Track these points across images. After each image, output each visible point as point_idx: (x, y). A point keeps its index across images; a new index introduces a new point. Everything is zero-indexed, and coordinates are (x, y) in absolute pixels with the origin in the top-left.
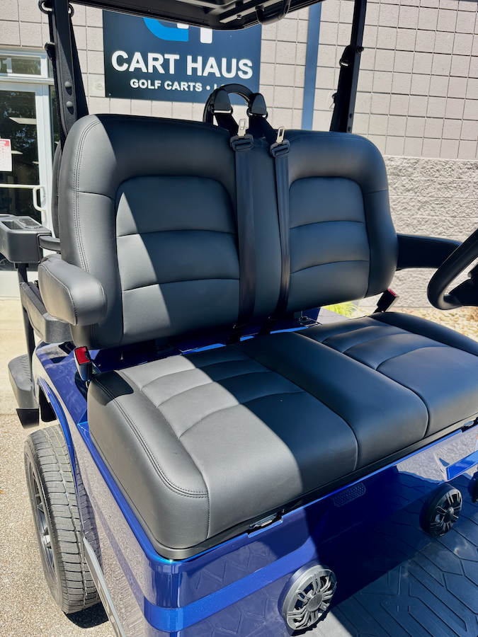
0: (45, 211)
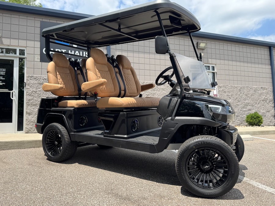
0: (14, 100)
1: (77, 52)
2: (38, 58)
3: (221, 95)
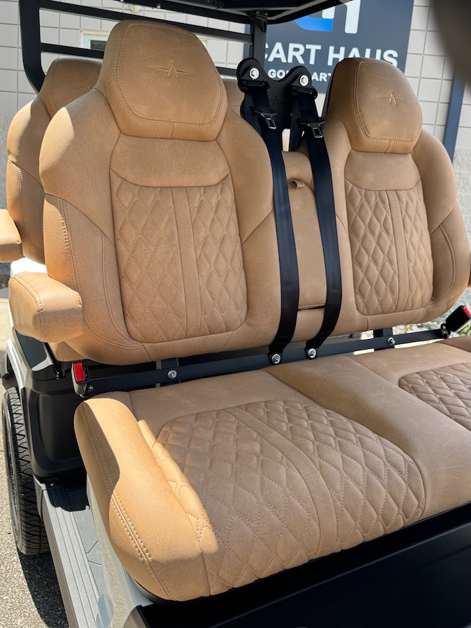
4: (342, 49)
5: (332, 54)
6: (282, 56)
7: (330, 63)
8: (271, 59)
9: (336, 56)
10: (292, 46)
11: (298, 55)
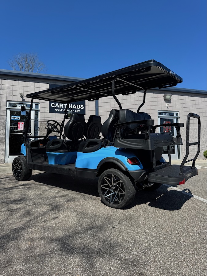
1: (74, 105)
2: (47, 110)
3: (183, 135)
4: (72, 105)
5: (69, 106)
6: (58, 106)
7: (69, 108)
8: (56, 107)
9: (70, 106)
10: (60, 104)
11: (62, 106)
